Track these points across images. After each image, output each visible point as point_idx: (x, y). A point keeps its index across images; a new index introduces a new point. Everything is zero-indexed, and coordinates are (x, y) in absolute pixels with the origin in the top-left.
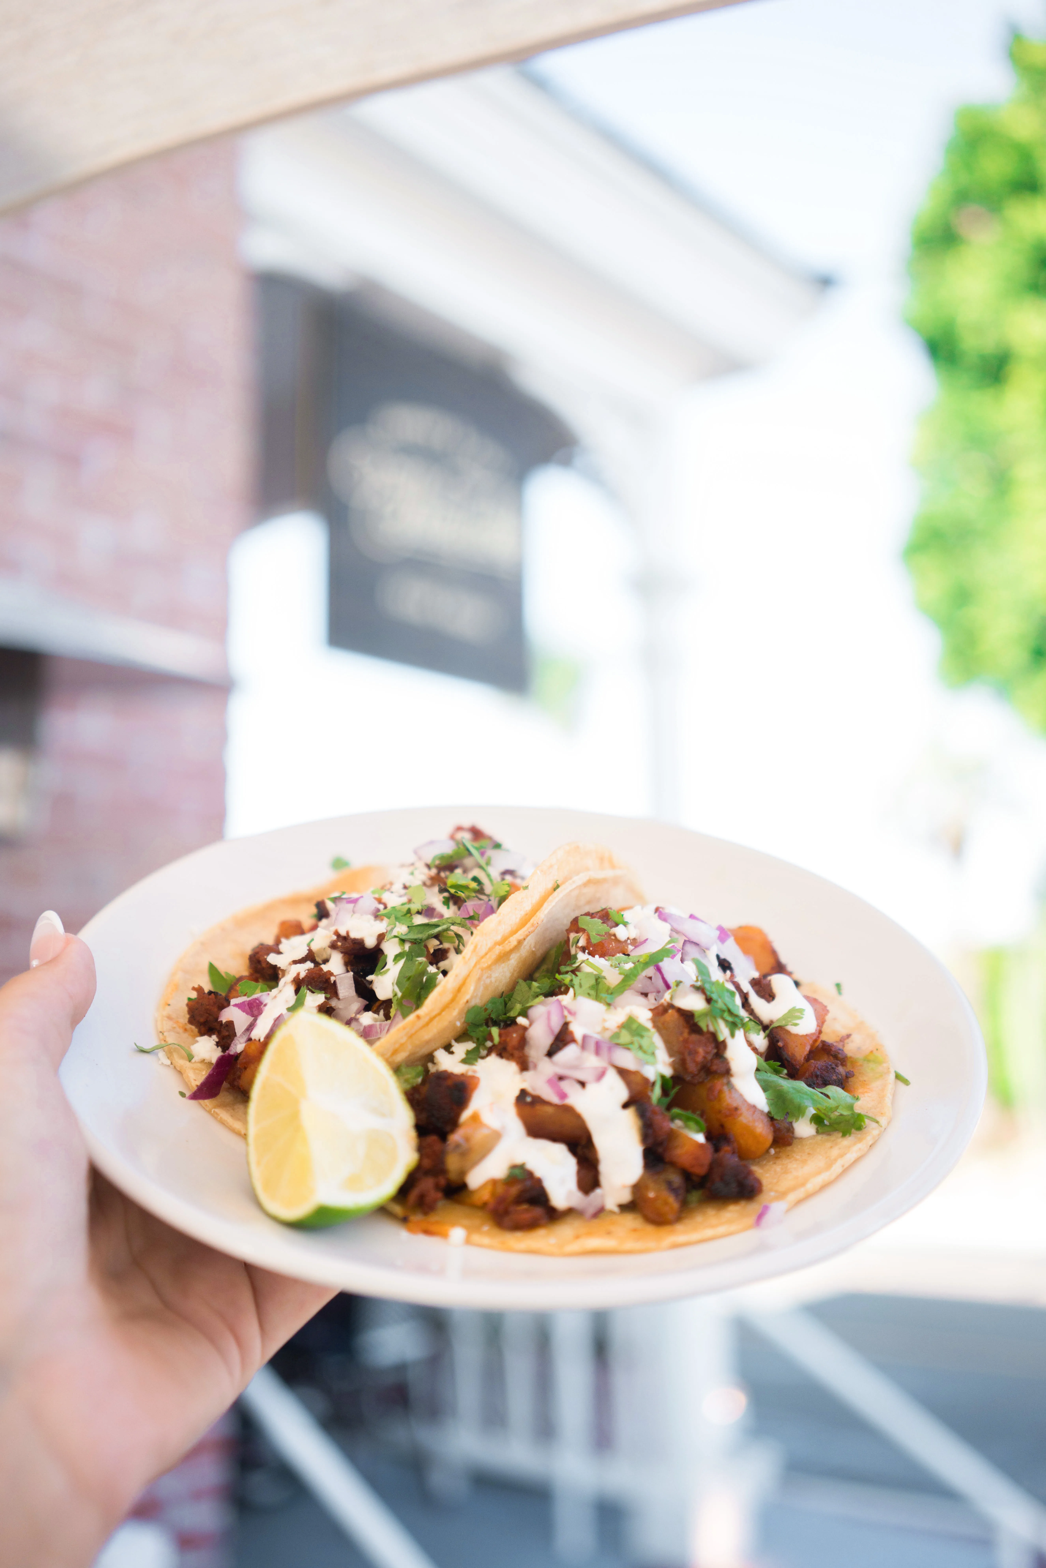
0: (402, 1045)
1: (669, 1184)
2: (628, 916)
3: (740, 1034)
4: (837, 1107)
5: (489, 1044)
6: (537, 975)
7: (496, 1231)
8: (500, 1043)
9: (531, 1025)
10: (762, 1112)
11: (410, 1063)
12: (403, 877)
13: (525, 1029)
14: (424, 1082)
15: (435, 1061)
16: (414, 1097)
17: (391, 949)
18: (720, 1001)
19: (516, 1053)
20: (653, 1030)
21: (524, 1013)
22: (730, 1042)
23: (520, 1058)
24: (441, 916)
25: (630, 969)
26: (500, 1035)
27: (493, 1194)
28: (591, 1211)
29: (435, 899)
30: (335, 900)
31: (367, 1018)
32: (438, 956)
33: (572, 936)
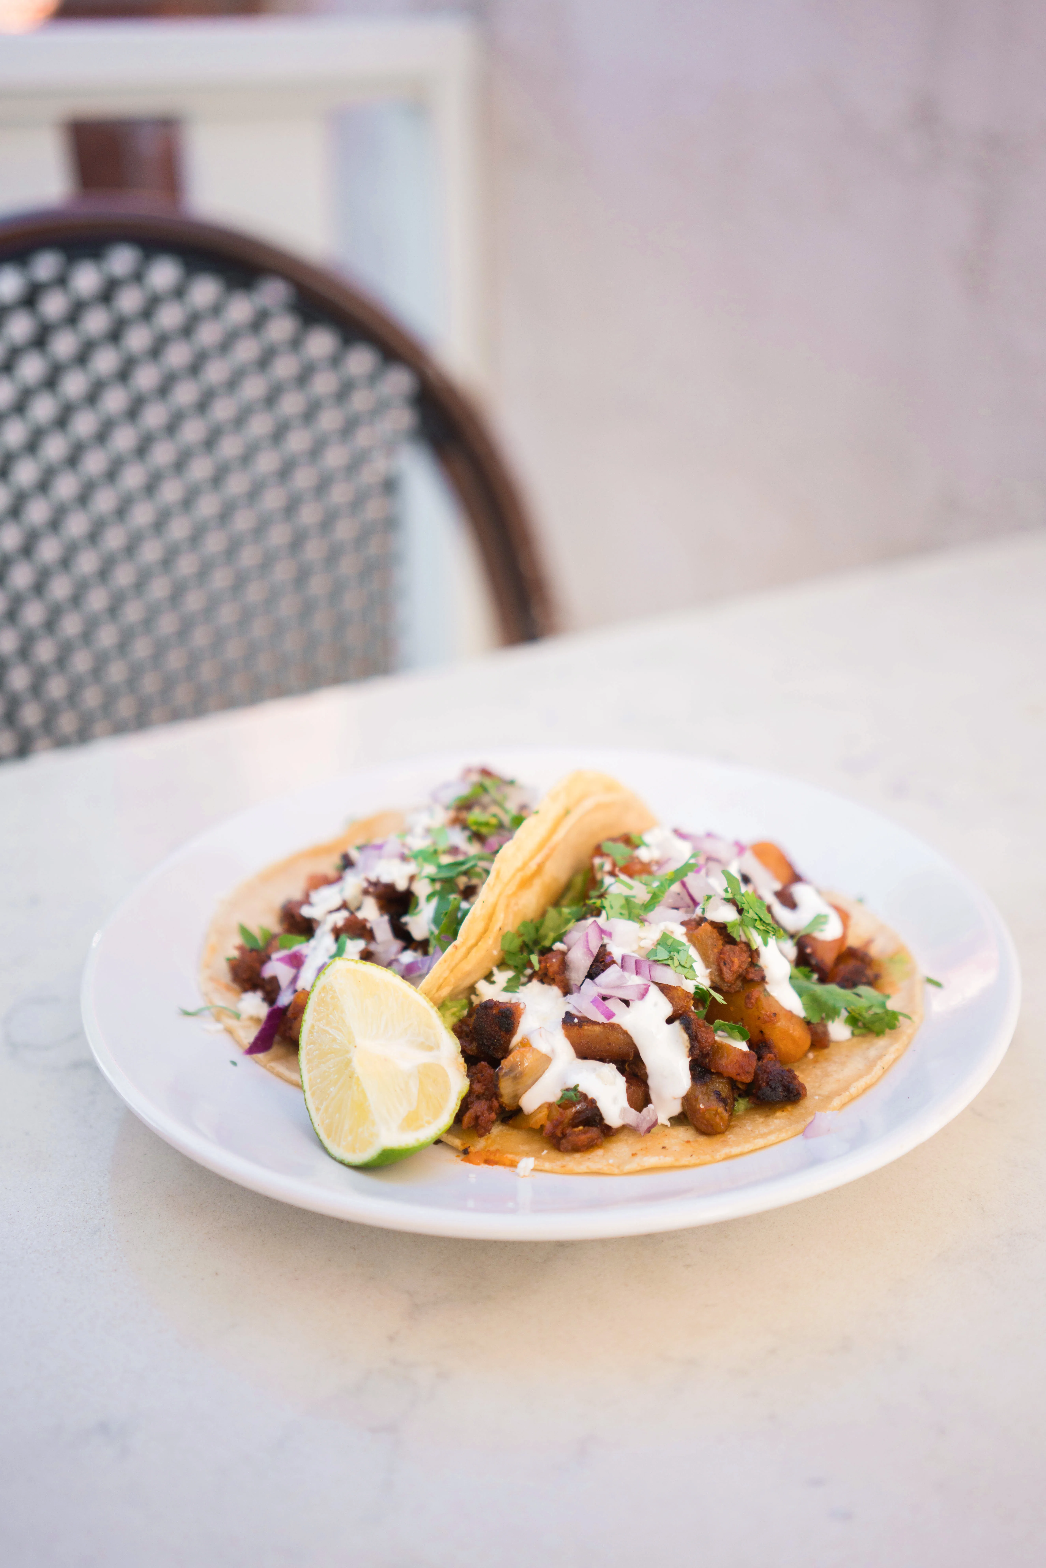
0: (445, 979)
1: (718, 1094)
2: (648, 838)
3: (772, 941)
4: (870, 1007)
5: (529, 971)
6: (565, 901)
7: (554, 1154)
8: (540, 969)
9: (569, 950)
10: (798, 1018)
11: (453, 997)
12: (423, 821)
13: (564, 954)
14: (470, 1015)
15: (477, 993)
16: (461, 1030)
17: (422, 889)
18: (751, 911)
19: (558, 978)
20: (688, 944)
21: (560, 939)
22: (763, 950)
23: (562, 981)
24: (465, 854)
25: (658, 887)
26: (540, 962)
27: (549, 1117)
28: (645, 1126)
29: (458, 838)
30: (361, 848)
31: (408, 957)
32: (469, 892)
33: (597, 861)
